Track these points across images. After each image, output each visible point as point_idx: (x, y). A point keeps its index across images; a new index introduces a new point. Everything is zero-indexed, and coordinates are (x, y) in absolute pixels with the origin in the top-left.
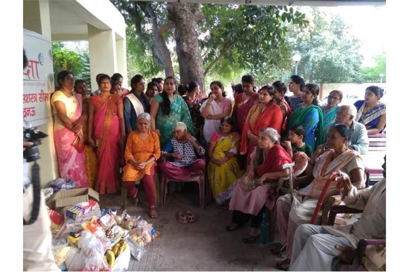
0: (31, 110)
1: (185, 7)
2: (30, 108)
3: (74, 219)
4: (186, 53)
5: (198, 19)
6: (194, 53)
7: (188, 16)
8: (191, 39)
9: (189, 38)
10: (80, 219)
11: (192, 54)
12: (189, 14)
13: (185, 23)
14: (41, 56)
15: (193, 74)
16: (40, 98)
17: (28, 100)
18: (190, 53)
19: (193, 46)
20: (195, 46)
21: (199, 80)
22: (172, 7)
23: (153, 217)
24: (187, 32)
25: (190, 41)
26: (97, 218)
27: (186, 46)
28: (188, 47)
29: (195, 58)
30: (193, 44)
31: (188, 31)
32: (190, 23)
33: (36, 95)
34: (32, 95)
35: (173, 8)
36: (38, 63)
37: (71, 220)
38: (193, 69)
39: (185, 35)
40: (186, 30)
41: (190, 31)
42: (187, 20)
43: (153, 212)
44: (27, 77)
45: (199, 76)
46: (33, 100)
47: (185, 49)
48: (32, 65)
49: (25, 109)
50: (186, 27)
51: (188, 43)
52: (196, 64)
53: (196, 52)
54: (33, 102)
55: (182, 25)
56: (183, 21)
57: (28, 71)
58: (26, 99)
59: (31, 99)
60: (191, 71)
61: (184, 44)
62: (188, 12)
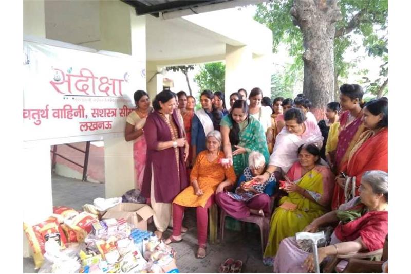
0: (105, 124)
1: (311, 7)
2: (104, 122)
3: (94, 235)
4: (310, 61)
5: (330, 19)
6: (319, 61)
7: (315, 16)
8: (317, 44)
9: (315, 44)
11: (316, 62)
12: (315, 14)
13: (309, 26)
14: (129, 74)
15: (316, 87)
16: (120, 113)
17: (103, 115)
18: (313, 60)
19: (319, 51)
20: (321, 52)
21: (324, 94)
22: (295, 10)
23: (199, 256)
24: (312, 36)
25: (315, 46)
26: (115, 241)
27: (310, 53)
28: (312, 54)
29: (320, 66)
30: (318, 50)
31: (313, 34)
32: (317, 25)
33: (116, 110)
34: (109, 110)
35: (297, 11)
36: (123, 81)
37: (92, 235)
38: (317, 81)
39: (311, 39)
40: (311, 33)
41: (316, 33)
42: (313, 21)
43: (201, 251)
44: (104, 94)
45: (324, 88)
46: (109, 115)
47: (308, 57)
48: (114, 83)
49: (97, 122)
50: (311, 30)
51: (312, 49)
52: (321, 74)
53: (322, 59)
54: (109, 116)
55: (306, 28)
56: (307, 23)
57: (108, 89)
58: (99, 113)
59: (108, 113)
60: (314, 82)
61: (308, 51)
62: (315, 11)
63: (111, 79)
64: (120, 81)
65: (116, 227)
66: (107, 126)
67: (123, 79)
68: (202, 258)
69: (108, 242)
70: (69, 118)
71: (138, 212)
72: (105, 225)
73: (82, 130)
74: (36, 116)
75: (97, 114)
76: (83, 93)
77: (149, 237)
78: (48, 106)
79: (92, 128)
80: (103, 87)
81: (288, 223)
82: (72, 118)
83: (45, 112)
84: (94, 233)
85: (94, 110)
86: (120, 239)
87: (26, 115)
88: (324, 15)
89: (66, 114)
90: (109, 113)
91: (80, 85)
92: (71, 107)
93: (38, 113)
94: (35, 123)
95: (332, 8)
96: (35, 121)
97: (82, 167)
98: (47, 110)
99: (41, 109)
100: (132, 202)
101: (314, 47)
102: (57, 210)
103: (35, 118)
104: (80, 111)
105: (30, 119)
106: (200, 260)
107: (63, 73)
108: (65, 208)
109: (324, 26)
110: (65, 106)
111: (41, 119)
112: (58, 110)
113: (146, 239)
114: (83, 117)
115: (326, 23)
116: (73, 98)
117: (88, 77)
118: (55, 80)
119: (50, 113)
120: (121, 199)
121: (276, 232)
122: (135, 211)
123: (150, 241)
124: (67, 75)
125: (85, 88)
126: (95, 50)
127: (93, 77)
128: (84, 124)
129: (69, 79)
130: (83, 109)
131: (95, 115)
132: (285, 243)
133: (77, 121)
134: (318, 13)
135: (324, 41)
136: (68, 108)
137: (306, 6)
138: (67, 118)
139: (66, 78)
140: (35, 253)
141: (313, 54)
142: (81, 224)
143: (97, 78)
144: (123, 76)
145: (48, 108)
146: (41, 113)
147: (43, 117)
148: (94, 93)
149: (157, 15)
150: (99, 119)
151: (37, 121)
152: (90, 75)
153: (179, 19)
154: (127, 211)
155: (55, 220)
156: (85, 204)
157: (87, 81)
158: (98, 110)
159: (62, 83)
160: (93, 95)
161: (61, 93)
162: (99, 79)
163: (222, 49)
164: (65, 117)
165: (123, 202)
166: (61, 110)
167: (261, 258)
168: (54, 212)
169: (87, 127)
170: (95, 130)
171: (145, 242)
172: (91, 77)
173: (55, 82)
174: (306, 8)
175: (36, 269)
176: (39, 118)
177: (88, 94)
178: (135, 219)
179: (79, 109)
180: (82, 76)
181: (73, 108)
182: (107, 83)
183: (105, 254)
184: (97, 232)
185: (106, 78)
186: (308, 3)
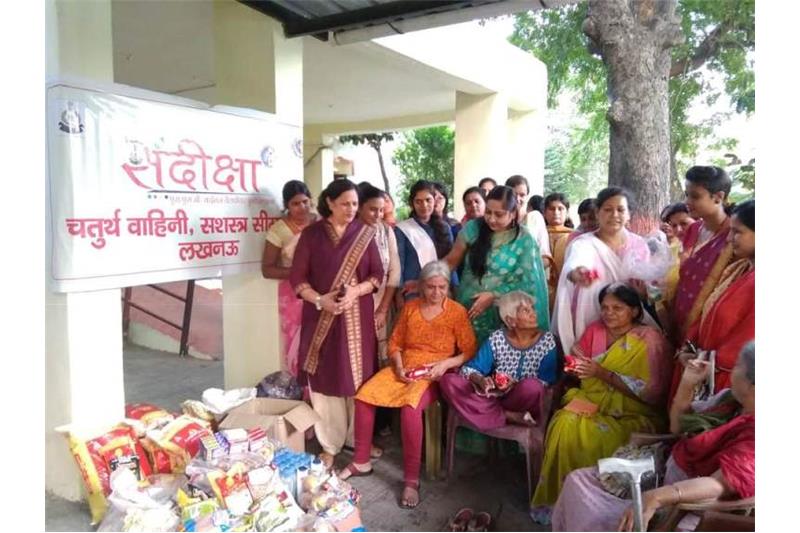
0: (227, 245)
1: (624, 17)
2: (223, 243)
3: (205, 460)
4: (621, 123)
5: (662, 41)
6: (640, 122)
7: (632, 36)
9: (632, 89)
10: (215, 462)
11: (635, 125)
12: (631, 31)
13: (621, 55)
14: (270, 150)
15: (633, 174)
16: (255, 226)
17: (223, 228)
18: (629, 122)
19: (639, 105)
20: (644, 106)
21: (649, 188)
22: (592, 24)
23: (405, 503)
24: (625, 74)
25: (632, 95)
26: (245, 469)
27: (622, 107)
28: (624, 113)
29: (642, 133)
30: (638, 101)
31: (629, 71)
32: (635, 54)
33: (246, 219)
34: (234, 219)
35: (596, 26)
36: (259, 163)
37: (200, 461)
38: (635, 161)
39: (624, 80)
40: (624, 70)
41: (634, 69)
42: (628, 46)
43: (410, 493)
44: (225, 189)
45: (651, 177)
46: (235, 228)
47: (618, 116)
48: (242, 168)
49: (210, 243)
50: (624, 63)
51: (626, 101)
52: (644, 149)
53: (646, 119)
54: (234, 231)
55: (615, 60)
56: (617, 50)
57: (231, 178)
58: (215, 225)
59: (231, 226)
60: (630, 164)
61: (617, 103)
62: (631, 27)
63: (237, 160)
64: (254, 164)
65: (247, 444)
66: (230, 251)
67: (260, 159)
68: (411, 507)
69: (231, 474)
70: (158, 235)
71: (288, 416)
72: (225, 440)
73: (183, 259)
74: (96, 231)
75: (212, 226)
76: (184, 187)
77: (309, 463)
78: (117, 211)
79: (202, 253)
80: (223, 176)
81: (579, 439)
82: (164, 235)
83: (114, 223)
84: (203, 456)
85: (206, 220)
86: (252, 468)
87: (76, 229)
88: (649, 34)
89: (154, 227)
90: (234, 225)
91: (179, 172)
92: (162, 213)
93: (99, 226)
94: (93, 244)
95: (665, 20)
96: (95, 240)
97: (179, 328)
98: (117, 220)
99: (106, 218)
100: (275, 397)
101: (630, 97)
102: (133, 410)
103: (93, 235)
104: (180, 222)
105: (83, 236)
106: (406, 512)
107: (146, 149)
108: (149, 408)
109: (648, 54)
110: (151, 212)
111: (106, 236)
112: (138, 220)
113: (303, 469)
114: (186, 232)
115: (653, 50)
116: (166, 197)
117: (193, 157)
118: (132, 162)
119: (124, 225)
120: (254, 391)
121: (556, 456)
122: (280, 414)
123: (309, 473)
124: (154, 152)
125: (189, 176)
126: (207, 106)
127: (203, 156)
128: (187, 247)
129: (159, 160)
130: (186, 219)
131: (207, 229)
132: (576, 480)
133: (174, 239)
134: (638, 29)
135: (650, 84)
136: (156, 215)
137: (612, 17)
138: (154, 236)
139: (153, 158)
140: (91, 493)
141: (628, 110)
142: (178, 439)
143: (210, 158)
144: (259, 154)
145: (120, 215)
146: (104, 226)
147: (109, 233)
148: (206, 187)
149: (324, 37)
150: (215, 237)
151: (98, 240)
152: (198, 152)
153: (366, 44)
154: (266, 414)
155: (130, 431)
156: (185, 400)
157: (191, 164)
158: (212, 219)
159: (145, 168)
160: (205, 191)
161: (144, 186)
162: (215, 158)
163: (449, 100)
164: (151, 233)
165: (258, 396)
166: (145, 220)
167: (527, 509)
168: (128, 415)
169: (193, 252)
170: (208, 258)
171: (301, 474)
172: (199, 157)
173: (131, 165)
174: (614, 20)
175: (93, 524)
176: (101, 234)
177: (194, 189)
178: (282, 428)
179: (178, 218)
180: (182, 153)
181: (166, 216)
182: (230, 166)
183: (224, 496)
184: (209, 455)
185: (227, 157)
186: (617, 11)
